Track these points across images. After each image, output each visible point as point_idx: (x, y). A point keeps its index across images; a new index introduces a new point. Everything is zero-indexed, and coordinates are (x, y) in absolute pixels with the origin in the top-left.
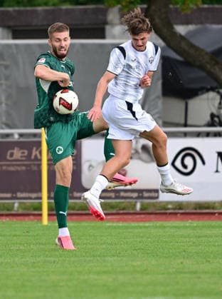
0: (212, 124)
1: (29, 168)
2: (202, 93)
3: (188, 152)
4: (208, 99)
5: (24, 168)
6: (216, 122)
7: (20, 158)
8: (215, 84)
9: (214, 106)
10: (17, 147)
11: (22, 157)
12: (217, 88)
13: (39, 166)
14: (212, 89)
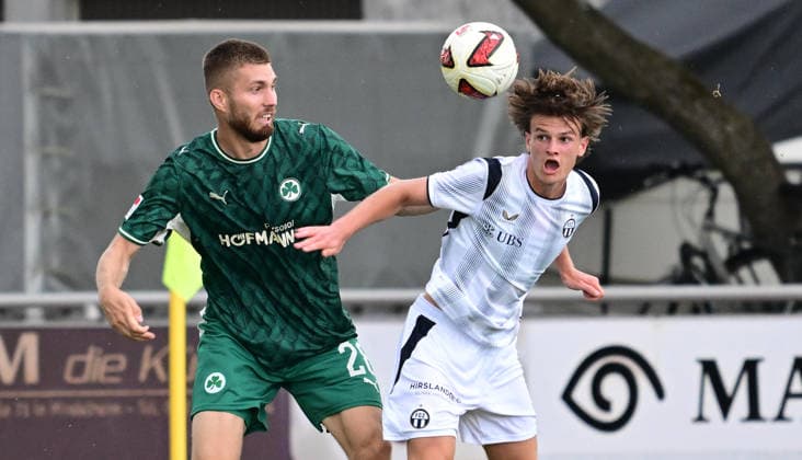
0: (684, 277)
1: (130, 409)
2: (656, 184)
3: (613, 360)
4: (673, 201)
5: (115, 409)
6: (696, 268)
7: (102, 379)
8: (693, 157)
9: (690, 220)
10: (97, 344)
11: (108, 374)
12: (699, 167)
13: (163, 402)
14: (686, 171)
